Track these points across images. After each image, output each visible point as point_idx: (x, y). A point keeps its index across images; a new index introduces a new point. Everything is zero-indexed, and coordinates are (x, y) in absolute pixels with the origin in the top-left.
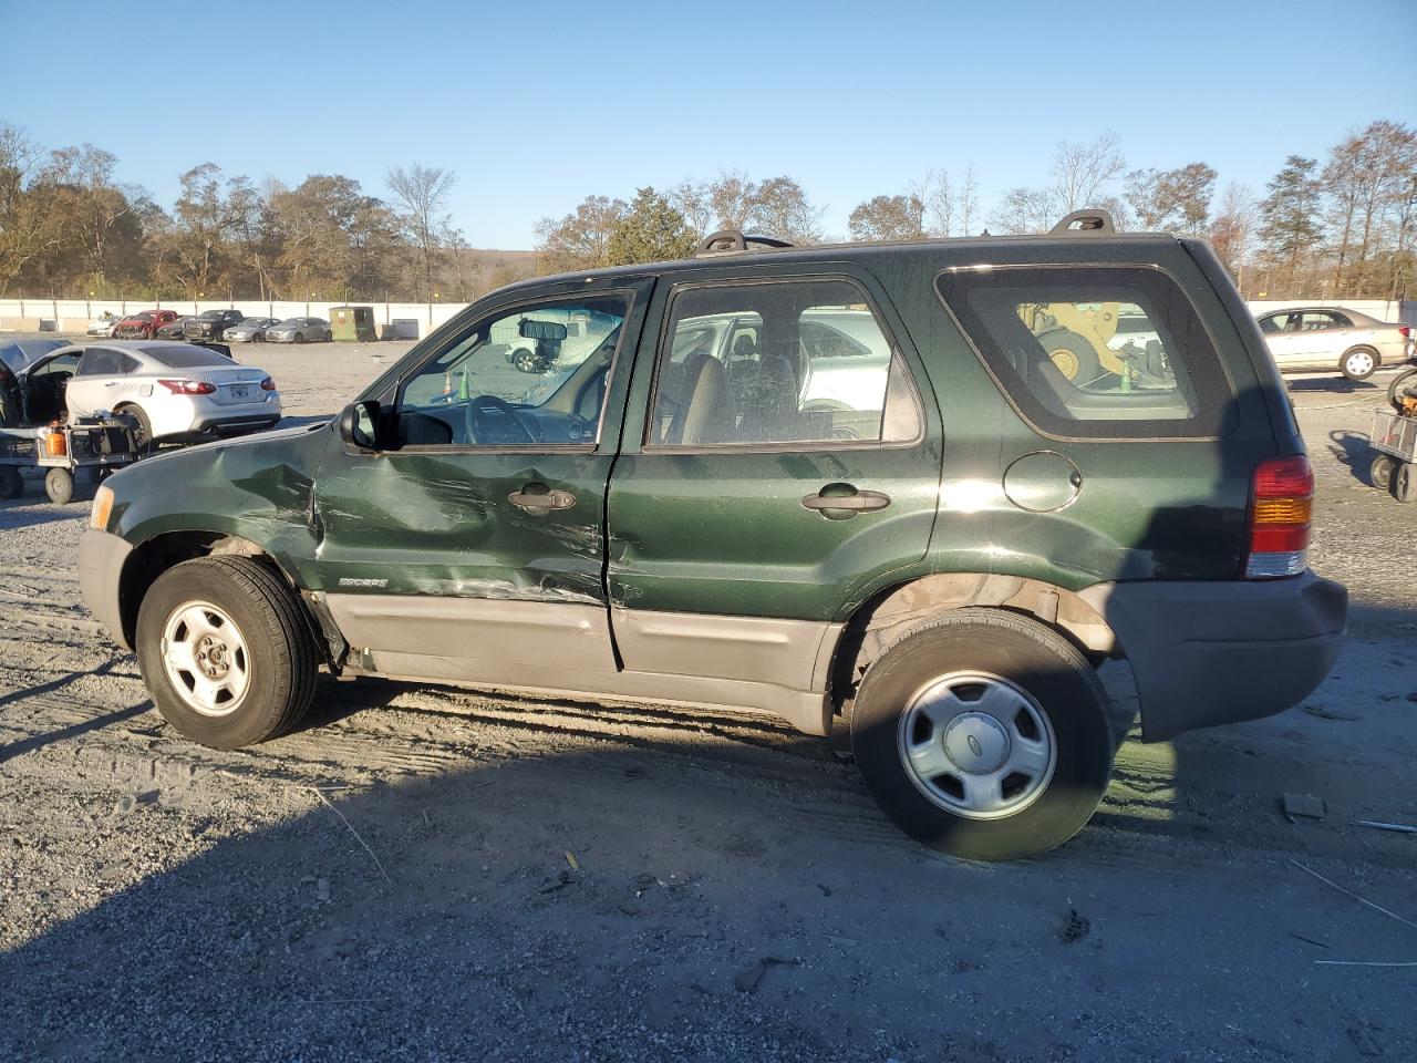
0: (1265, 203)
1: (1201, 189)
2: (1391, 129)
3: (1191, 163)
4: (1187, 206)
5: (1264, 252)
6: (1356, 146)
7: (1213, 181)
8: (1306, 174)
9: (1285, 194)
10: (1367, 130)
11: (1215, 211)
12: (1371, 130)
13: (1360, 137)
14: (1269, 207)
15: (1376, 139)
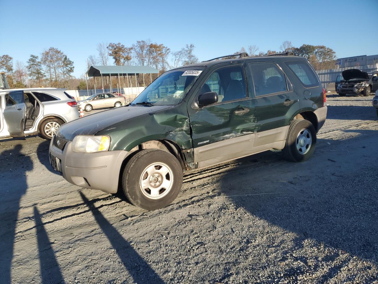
0: (28, 67)
1: (9, 62)
2: (55, 49)
3: (4, 55)
4: (6, 66)
5: (31, 79)
6: (47, 53)
7: (12, 60)
8: (36, 60)
9: (32, 65)
10: (49, 49)
11: (15, 68)
12: (50, 50)
13: (48, 51)
14: (29, 68)
15: (52, 52)
